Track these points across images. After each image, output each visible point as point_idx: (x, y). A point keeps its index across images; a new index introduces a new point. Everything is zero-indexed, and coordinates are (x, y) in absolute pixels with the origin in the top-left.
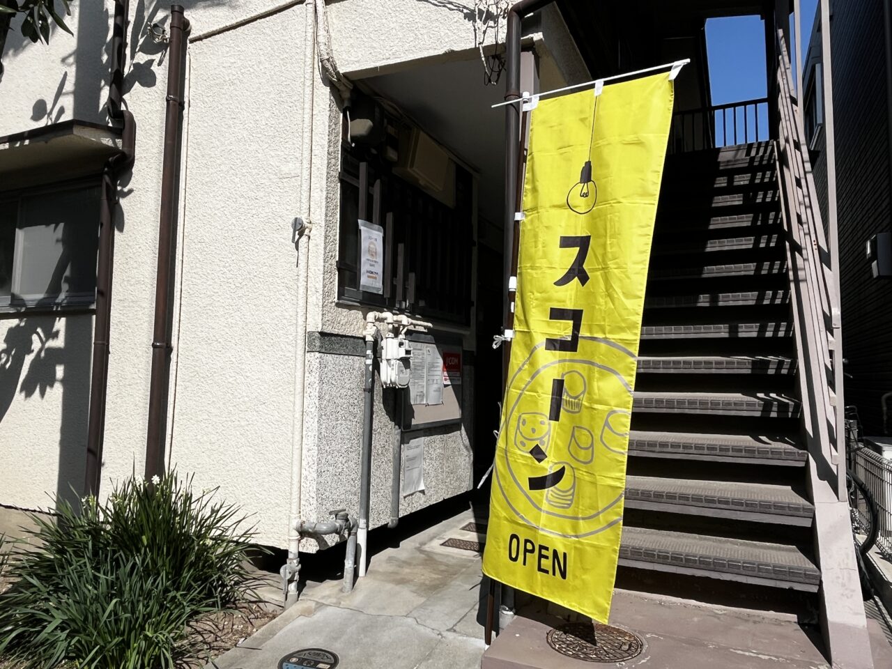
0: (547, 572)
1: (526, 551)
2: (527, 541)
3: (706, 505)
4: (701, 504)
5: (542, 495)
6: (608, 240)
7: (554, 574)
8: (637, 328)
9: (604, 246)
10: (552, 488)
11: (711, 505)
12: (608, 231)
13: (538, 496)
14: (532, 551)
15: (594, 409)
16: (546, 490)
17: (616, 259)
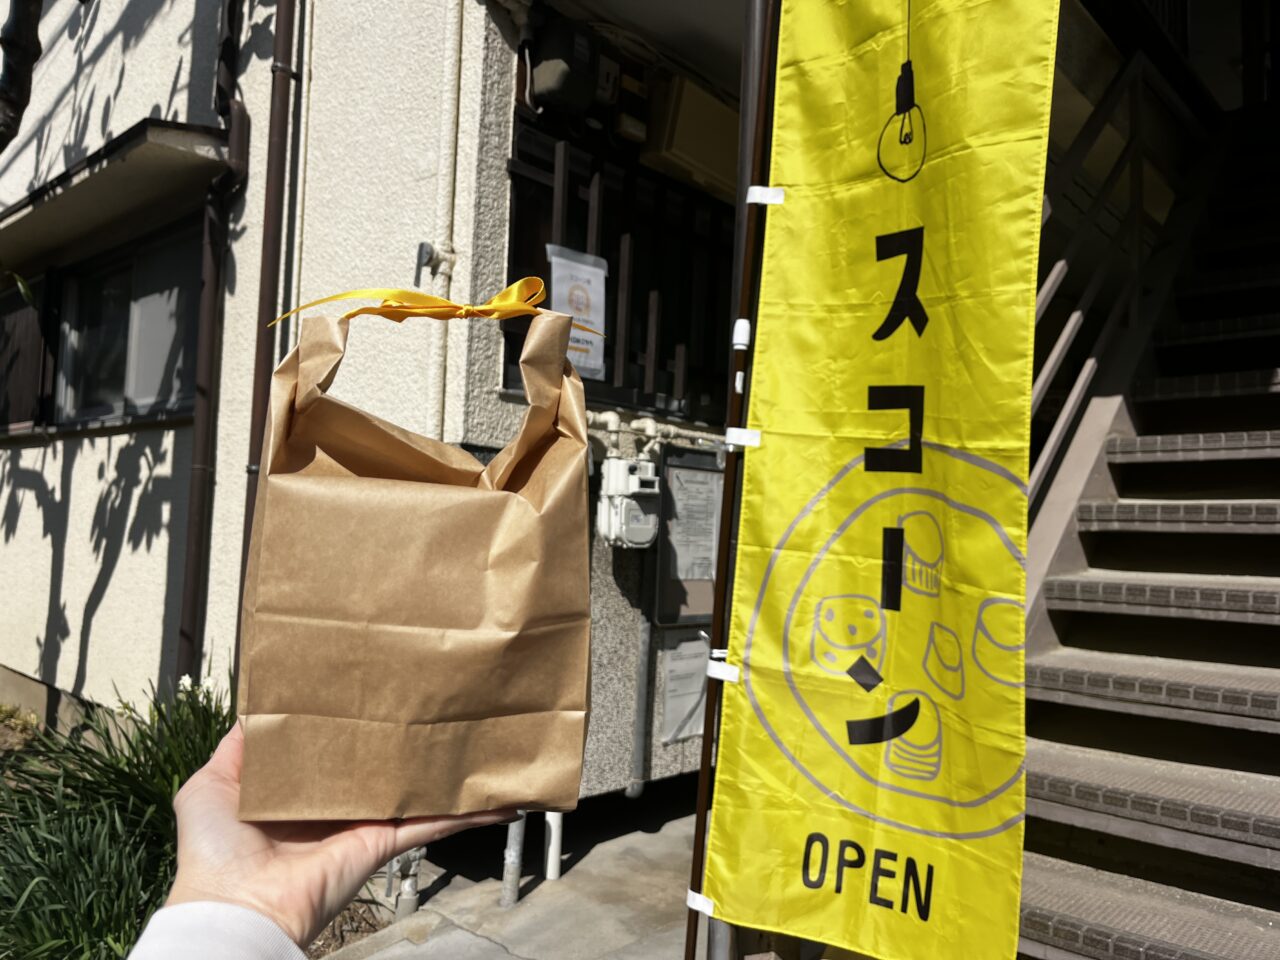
0: (889, 904)
1: (843, 863)
2: (844, 845)
3: (1194, 827)
4: (1181, 824)
5: (876, 754)
6: (952, 234)
7: (904, 909)
8: (1022, 423)
9: (946, 247)
10: (895, 741)
11: (1205, 829)
12: (950, 216)
13: (868, 755)
14: (859, 863)
15: (958, 592)
16: (884, 744)
17: (967, 276)
